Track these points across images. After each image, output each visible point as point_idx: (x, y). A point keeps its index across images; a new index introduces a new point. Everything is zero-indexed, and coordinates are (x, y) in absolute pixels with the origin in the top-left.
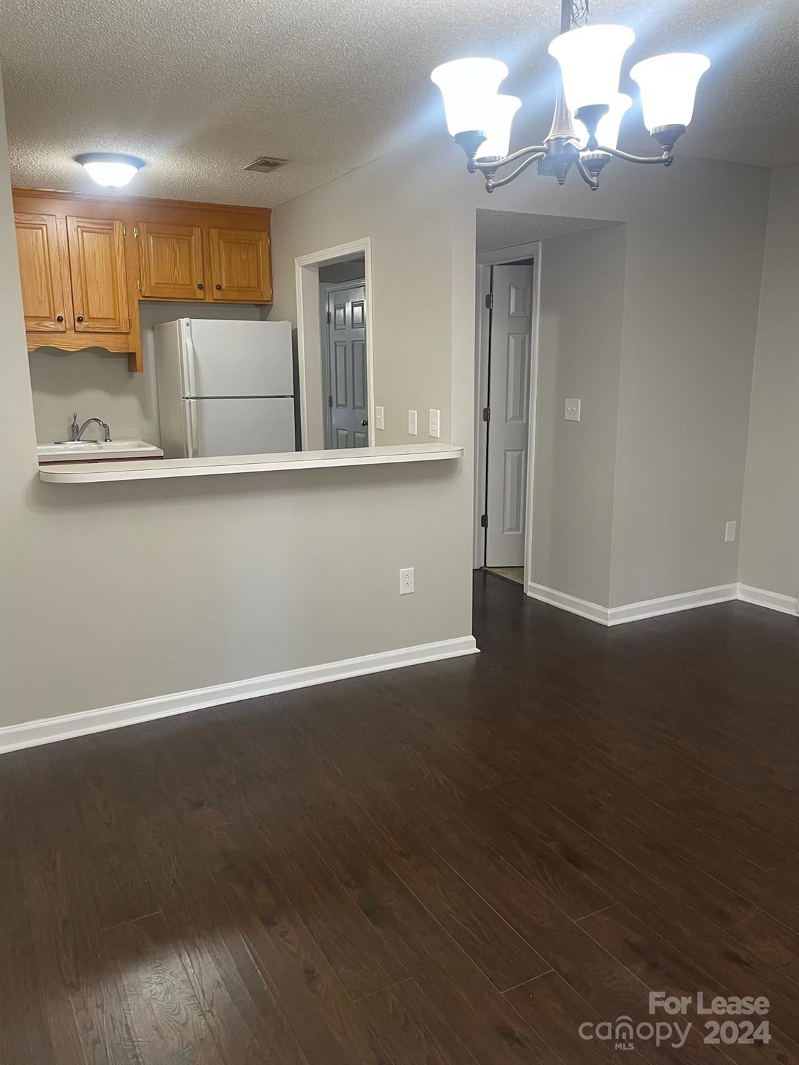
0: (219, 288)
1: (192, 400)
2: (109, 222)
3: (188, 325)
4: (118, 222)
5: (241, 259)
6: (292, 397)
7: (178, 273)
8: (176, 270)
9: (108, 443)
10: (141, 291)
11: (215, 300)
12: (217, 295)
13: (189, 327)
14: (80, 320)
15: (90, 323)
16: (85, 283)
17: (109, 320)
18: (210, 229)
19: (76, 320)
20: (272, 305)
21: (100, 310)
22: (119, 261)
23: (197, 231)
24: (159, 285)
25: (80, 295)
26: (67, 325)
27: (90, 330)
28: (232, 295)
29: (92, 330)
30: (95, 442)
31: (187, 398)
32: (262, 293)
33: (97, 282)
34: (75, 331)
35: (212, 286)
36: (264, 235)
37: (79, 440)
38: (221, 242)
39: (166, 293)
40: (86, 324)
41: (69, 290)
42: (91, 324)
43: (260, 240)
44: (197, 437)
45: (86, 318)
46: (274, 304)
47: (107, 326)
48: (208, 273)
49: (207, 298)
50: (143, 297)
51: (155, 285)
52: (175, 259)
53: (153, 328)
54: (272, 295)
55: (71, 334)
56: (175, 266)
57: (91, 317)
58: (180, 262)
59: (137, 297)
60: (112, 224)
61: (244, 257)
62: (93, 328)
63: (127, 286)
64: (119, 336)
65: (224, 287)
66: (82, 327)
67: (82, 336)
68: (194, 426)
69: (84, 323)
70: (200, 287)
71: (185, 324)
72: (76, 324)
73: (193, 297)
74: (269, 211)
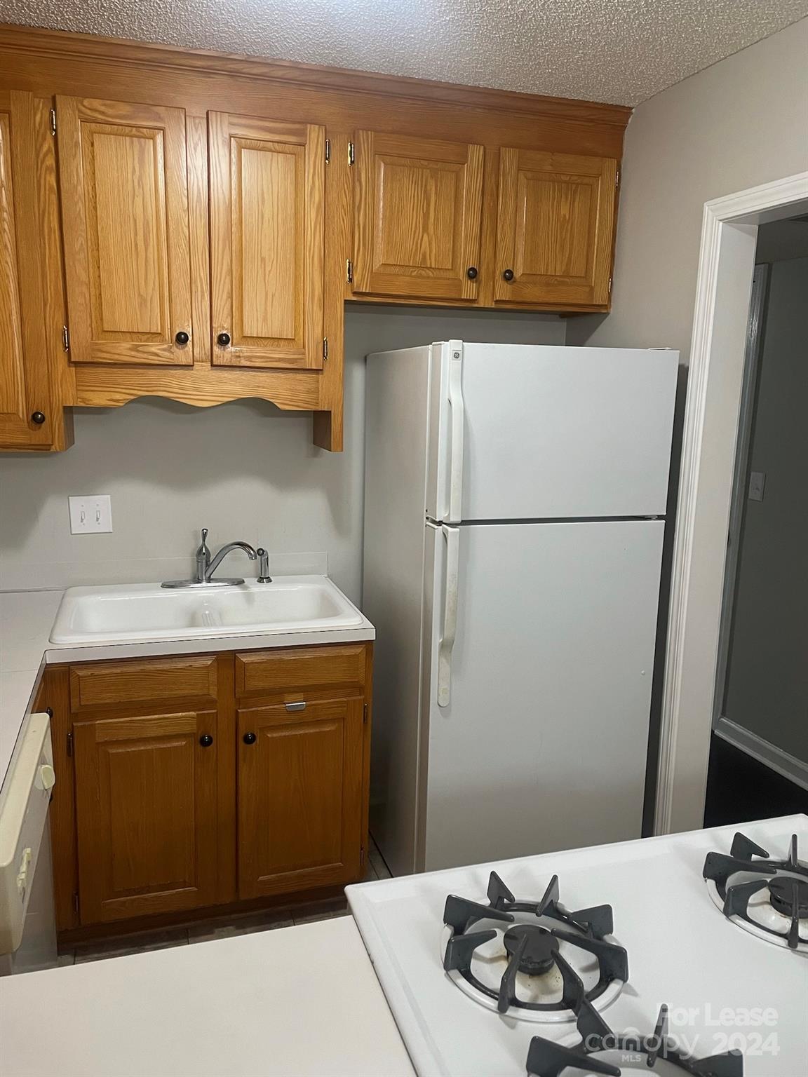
0: (509, 276)
1: (450, 529)
2: (297, 126)
3: (456, 356)
4: (317, 126)
5: (559, 214)
6: (660, 517)
7: (430, 244)
8: (425, 237)
9: (264, 587)
10: (351, 280)
11: (497, 302)
12: (503, 291)
13: (459, 362)
14: (223, 341)
15: (244, 348)
16: (239, 257)
17: (282, 343)
18: (503, 150)
19: (215, 340)
20: (608, 314)
21: (265, 319)
22: (311, 215)
23: (476, 153)
24: (388, 270)
25: (228, 286)
26: (197, 350)
27: (244, 363)
28: (533, 293)
29: (248, 364)
30: (240, 583)
31: (440, 523)
32: (592, 289)
33: (263, 260)
34: (212, 365)
35: (494, 272)
36: (610, 164)
37: (209, 580)
38: (522, 176)
39: (400, 286)
40: (233, 349)
41: (204, 275)
42: (244, 350)
43: (597, 177)
44: (454, 612)
45: (236, 336)
46: (612, 311)
47: (278, 354)
48: (488, 246)
49: (481, 298)
50: (355, 293)
51: (382, 270)
52: (426, 215)
53: (366, 359)
54: (610, 295)
55: (203, 369)
56: (425, 229)
57: (245, 334)
58: (436, 219)
59: (342, 294)
60: (302, 133)
61: (565, 211)
62: (249, 358)
63: (323, 269)
64: (300, 376)
65: (518, 274)
66: (227, 356)
67: (226, 374)
68: (450, 587)
69: (230, 348)
70: (473, 274)
71: (450, 355)
72: (216, 348)
73: (456, 296)
74: (624, 112)
